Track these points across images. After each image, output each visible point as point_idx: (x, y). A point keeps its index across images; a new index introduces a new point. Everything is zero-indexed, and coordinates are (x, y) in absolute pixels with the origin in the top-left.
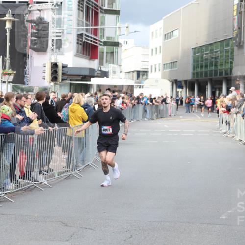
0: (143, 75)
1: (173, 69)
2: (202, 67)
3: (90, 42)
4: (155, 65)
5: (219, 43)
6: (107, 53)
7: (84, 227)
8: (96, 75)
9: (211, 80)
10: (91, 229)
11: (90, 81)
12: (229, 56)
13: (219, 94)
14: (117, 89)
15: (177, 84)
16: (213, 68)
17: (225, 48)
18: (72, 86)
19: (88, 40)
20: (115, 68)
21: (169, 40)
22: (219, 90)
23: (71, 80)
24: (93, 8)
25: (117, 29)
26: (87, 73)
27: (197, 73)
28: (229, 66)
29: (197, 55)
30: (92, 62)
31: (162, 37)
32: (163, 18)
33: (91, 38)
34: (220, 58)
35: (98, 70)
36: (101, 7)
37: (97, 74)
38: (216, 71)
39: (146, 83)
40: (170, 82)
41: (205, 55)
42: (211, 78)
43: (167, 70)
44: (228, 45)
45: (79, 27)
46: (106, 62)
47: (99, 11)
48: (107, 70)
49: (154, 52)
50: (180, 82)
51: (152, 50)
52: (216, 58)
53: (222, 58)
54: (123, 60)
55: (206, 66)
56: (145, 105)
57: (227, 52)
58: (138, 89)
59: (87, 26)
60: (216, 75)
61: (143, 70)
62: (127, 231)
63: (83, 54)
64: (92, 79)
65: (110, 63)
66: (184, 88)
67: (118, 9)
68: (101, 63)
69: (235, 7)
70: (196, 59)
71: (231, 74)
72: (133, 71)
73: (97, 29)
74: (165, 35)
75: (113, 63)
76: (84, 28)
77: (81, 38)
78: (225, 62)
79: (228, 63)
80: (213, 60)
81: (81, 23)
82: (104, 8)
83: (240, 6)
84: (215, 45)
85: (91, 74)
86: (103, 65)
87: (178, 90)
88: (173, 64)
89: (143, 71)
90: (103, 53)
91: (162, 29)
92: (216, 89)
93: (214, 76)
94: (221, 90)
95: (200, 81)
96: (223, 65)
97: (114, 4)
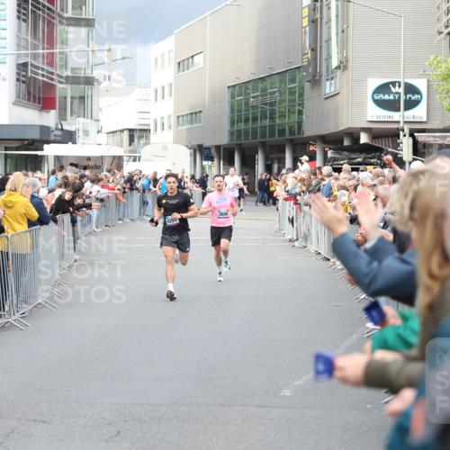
0: (140, 137)
1: (194, 125)
2: (247, 120)
3: (40, 78)
4: (162, 118)
5: (277, 77)
6: (72, 98)
7: (31, 418)
8: (52, 138)
9: (264, 144)
10: (44, 422)
11: (42, 150)
12: (294, 101)
13: (280, 170)
14: (91, 163)
15: (202, 152)
16: (267, 122)
17: (288, 86)
18: (9, 160)
19: (37, 74)
20: (87, 124)
21: (186, 72)
22: (279, 163)
23: (6, 149)
24: (46, 16)
25: (90, 53)
26: (35, 135)
27: (239, 132)
28: (296, 119)
29: (237, 98)
30: (44, 114)
31: (173, 67)
32: (175, 32)
33: (43, 70)
34: (279, 104)
35: (57, 129)
36: (60, 12)
37: (55, 135)
38: (272, 128)
39: (145, 152)
40: (190, 149)
41: (251, 100)
42: (263, 140)
43: (184, 127)
44: (293, 81)
45: (19, 50)
46: (72, 115)
47: (56, 22)
48: (73, 129)
49: (159, 94)
50: (209, 148)
51: (156, 91)
52: (272, 104)
53: (283, 105)
54: (103, 110)
55: (255, 119)
56: (144, 191)
57: (292, 93)
58: (131, 163)
59: (35, 49)
60: (272, 134)
61: (140, 127)
62: (110, 424)
63: (29, 100)
64: (46, 146)
65: (79, 117)
66: (216, 160)
67: (91, 17)
68: (62, 117)
69: (306, 12)
70: (236, 108)
71: (299, 133)
72: (122, 131)
73: (53, 54)
74: (179, 63)
75: (84, 117)
76: (29, 52)
77: (24, 71)
78: (289, 111)
79: (294, 113)
80: (268, 107)
81: (23, 43)
82: (66, 15)
83: (314, 10)
84: (269, 81)
85: (45, 137)
86: (65, 120)
87: (205, 163)
88: (194, 116)
89: (140, 130)
90: (66, 98)
91: (173, 53)
92: (272, 160)
93: (270, 137)
94: (282, 162)
95: (243, 146)
96: (285, 116)
97: (84, 8)
